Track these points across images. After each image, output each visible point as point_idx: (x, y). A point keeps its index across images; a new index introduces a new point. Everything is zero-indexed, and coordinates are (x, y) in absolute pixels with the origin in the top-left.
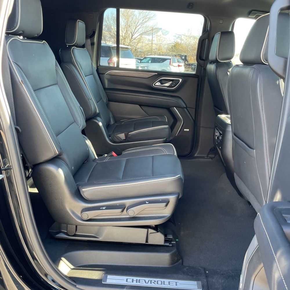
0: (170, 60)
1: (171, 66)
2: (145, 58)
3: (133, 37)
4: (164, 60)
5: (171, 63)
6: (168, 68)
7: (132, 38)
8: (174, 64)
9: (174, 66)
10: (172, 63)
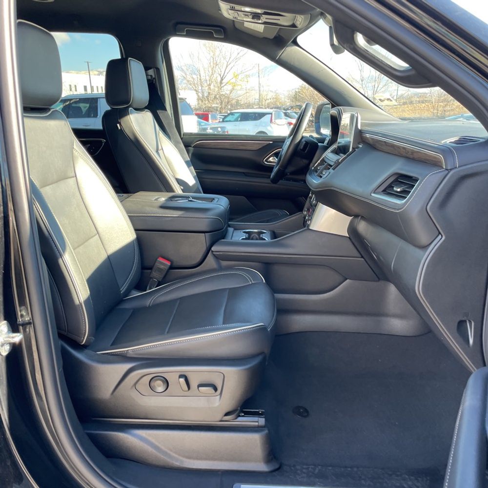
0: (271, 115)
1: (272, 125)
2: (232, 114)
3: (223, 81)
4: (260, 116)
5: (273, 121)
6: (269, 128)
7: (221, 83)
8: (278, 121)
9: (278, 125)
10: (275, 119)
